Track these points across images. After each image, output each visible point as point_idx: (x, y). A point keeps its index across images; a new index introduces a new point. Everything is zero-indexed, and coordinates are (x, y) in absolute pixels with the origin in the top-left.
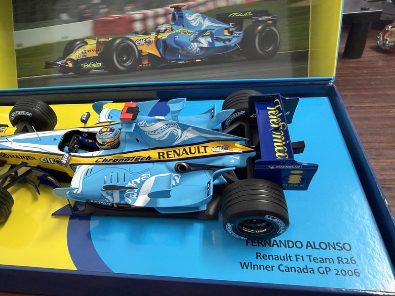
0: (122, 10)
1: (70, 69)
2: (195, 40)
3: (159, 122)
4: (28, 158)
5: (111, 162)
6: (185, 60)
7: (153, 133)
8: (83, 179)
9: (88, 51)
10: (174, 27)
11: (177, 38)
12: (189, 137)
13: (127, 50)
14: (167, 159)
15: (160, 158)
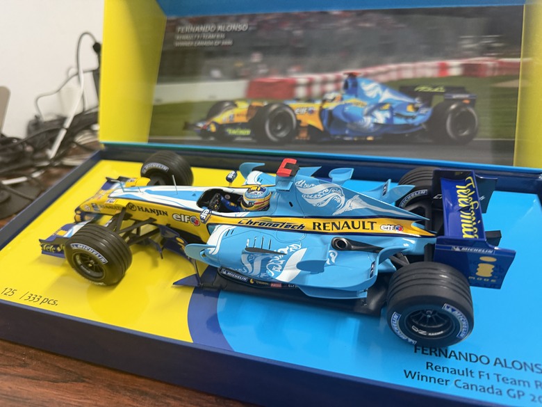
0: (284, 72)
1: (211, 134)
2: (370, 113)
3: (321, 185)
4: (159, 212)
5: (257, 225)
6: (353, 137)
7: (311, 197)
8: (222, 239)
9: (238, 115)
10: (346, 96)
11: (347, 109)
12: (354, 208)
13: (284, 118)
14: (323, 231)
15: (314, 228)
